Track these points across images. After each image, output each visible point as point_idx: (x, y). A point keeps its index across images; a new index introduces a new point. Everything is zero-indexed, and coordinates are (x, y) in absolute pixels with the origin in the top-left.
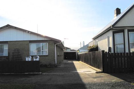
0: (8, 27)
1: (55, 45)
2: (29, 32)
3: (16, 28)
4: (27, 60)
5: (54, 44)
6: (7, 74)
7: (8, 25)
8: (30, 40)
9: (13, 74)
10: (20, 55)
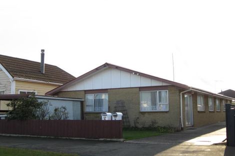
1: (181, 94)
2: (136, 73)
3: (117, 68)
4: (103, 119)
5: (178, 92)
6: (76, 138)
7: (106, 63)
8: (139, 86)
9: (84, 139)
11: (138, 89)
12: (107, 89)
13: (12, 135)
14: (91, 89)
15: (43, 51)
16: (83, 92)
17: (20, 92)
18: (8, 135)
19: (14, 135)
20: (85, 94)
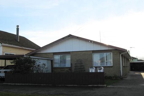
0: (70, 37)
2: (91, 41)
4: (90, 71)
5: (119, 54)
7: (70, 35)
8: (93, 50)
9: (76, 85)
10: (83, 66)
11: (92, 52)
12: (70, 52)
13: (16, 84)
14: (58, 52)
15: (18, 26)
16: (52, 54)
17: (5, 54)
18: (13, 84)
19: (19, 84)
20: (54, 55)
